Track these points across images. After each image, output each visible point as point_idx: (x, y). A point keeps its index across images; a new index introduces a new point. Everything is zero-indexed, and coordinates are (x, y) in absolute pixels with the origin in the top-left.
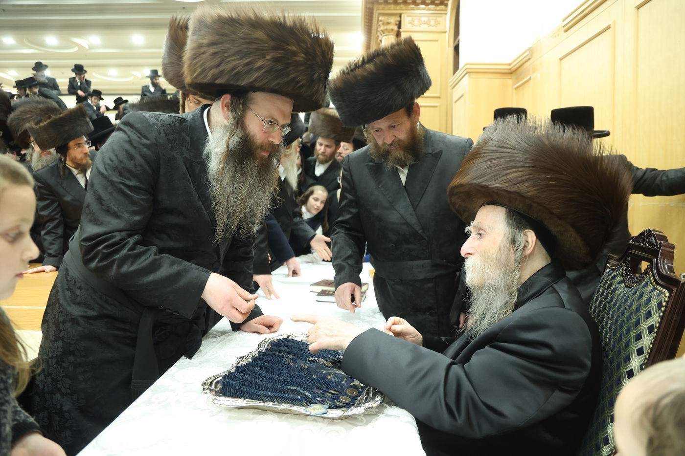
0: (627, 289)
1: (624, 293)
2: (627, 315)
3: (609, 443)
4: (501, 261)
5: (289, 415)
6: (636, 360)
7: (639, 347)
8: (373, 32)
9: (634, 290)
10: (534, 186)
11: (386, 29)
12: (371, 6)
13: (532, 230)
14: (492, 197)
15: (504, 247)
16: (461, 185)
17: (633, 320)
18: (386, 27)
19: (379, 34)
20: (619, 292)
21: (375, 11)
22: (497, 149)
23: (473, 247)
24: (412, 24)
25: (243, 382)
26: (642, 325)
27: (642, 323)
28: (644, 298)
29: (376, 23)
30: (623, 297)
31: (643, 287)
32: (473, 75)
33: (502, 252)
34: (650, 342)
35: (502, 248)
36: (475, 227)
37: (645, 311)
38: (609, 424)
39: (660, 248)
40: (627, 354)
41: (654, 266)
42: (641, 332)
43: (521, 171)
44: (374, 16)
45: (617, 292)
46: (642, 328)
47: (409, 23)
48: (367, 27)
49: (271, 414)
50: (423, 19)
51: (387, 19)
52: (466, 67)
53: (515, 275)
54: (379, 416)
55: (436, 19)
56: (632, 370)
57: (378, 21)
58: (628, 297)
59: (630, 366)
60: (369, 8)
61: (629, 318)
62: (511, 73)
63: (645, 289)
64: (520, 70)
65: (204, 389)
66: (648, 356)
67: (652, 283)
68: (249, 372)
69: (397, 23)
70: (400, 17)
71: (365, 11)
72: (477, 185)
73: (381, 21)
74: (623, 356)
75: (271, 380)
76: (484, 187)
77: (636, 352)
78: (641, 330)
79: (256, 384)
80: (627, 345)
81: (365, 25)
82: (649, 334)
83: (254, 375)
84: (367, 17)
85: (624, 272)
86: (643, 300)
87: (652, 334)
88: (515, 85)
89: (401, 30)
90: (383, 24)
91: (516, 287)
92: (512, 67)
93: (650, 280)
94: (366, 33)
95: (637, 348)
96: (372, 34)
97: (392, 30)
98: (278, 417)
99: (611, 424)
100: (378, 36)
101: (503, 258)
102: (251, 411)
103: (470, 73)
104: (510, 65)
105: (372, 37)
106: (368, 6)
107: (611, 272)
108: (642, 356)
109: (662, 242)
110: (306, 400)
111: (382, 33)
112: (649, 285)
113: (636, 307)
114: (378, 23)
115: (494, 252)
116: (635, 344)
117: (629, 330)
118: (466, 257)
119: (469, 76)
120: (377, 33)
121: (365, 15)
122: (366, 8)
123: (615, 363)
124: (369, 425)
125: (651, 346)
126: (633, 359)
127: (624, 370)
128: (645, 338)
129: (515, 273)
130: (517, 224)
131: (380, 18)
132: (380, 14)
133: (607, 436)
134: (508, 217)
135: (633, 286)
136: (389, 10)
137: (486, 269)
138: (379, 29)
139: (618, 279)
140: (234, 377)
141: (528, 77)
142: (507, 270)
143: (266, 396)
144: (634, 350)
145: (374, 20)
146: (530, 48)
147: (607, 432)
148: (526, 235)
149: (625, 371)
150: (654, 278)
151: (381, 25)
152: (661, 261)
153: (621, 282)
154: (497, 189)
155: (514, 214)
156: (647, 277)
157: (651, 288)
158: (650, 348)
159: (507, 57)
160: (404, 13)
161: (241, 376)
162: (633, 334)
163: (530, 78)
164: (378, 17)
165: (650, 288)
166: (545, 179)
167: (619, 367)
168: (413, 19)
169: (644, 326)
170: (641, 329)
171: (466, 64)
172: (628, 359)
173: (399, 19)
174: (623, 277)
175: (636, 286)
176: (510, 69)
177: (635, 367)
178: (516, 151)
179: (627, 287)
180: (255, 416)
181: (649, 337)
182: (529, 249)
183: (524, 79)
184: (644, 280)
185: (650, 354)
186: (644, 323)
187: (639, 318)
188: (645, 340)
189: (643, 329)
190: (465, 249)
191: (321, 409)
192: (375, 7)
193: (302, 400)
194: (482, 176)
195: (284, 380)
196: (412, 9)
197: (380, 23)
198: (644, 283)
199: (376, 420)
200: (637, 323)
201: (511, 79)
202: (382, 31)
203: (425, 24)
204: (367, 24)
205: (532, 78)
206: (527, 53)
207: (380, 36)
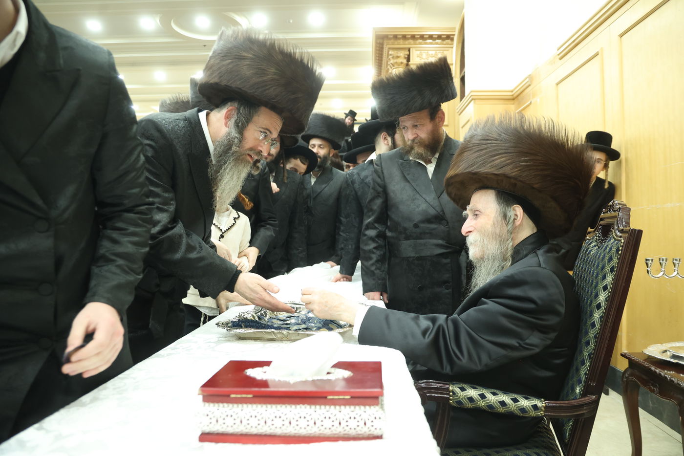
4: (496, 234)
8: (383, 65)
10: (516, 168)
11: (396, 63)
12: (381, 41)
13: (518, 204)
14: (482, 182)
15: (497, 222)
16: (456, 175)
18: (395, 61)
19: (389, 67)
21: (385, 46)
22: (482, 141)
23: (471, 226)
24: (420, 58)
29: (386, 56)
32: (478, 102)
33: (496, 226)
35: (496, 223)
36: (471, 210)
43: (505, 157)
44: (385, 51)
47: (418, 57)
48: (377, 61)
50: (430, 52)
51: (397, 53)
52: (472, 94)
53: (509, 244)
55: (443, 52)
57: (388, 55)
60: (380, 43)
62: (513, 99)
64: (521, 95)
69: (406, 56)
70: (409, 51)
71: (376, 46)
72: (469, 173)
73: (391, 55)
76: (475, 174)
81: (376, 59)
84: (378, 52)
88: (518, 109)
89: (409, 63)
90: (393, 58)
91: (510, 253)
92: (514, 94)
94: (377, 66)
96: (383, 68)
97: (402, 63)
100: (388, 69)
101: (498, 231)
103: (475, 99)
104: (512, 91)
105: (383, 71)
106: (378, 42)
111: (392, 66)
114: (388, 57)
115: (489, 227)
118: (467, 235)
119: (475, 103)
120: (387, 67)
121: (376, 50)
122: (376, 43)
127: (594, 304)
129: (509, 242)
130: (506, 201)
131: (390, 53)
132: (389, 48)
134: (497, 198)
136: (398, 44)
137: (485, 241)
138: (389, 63)
139: (593, 244)
141: (529, 102)
142: (502, 241)
145: (384, 55)
146: (530, 75)
148: (514, 210)
151: (391, 59)
153: (595, 246)
154: (487, 174)
155: (502, 195)
159: (509, 84)
160: (412, 48)
163: (531, 103)
164: (388, 52)
166: (525, 161)
168: (421, 52)
171: (471, 92)
173: (408, 53)
176: (512, 95)
178: (498, 142)
182: (518, 221)
183: (525, 104)
190: (464, 229)
192: (385, 42)
194: (472, 165)
196: (420, 44)
197: (390, 57)
201: (513, 104)
202: (392, 64)
203: (432, 57)
204: (378, 58)
205: (532, 102)
206: (527, 80)
207: (390, 69)
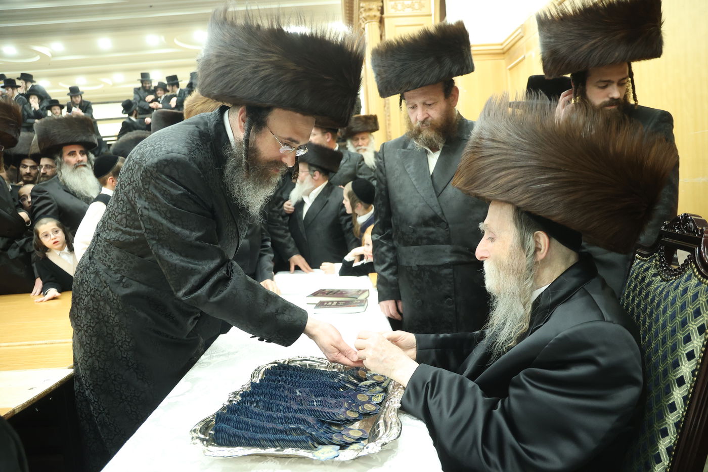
0: (664, 283)
1: (662, 287)
2: (670, 313)
3: (661, 461)
4: (513, 267)
5: (293, 460)
6: (687, 365)
7: (689, 351)
8: (354, 19)
9: (674, 284)
11: (369, 16)
15: (515, 253)
17: (679, 319)
18: (368, 14)
19: (361, 21)
20: (656, 287)
23: (487, 251)
24: (396, 8)
25: (238, 424)
26: (690, 325)
27: (690, 323)
28: (689, 293)
30: (661, 292)
31: (686, 281)
33: (513, 258)
34: (701, 345)
37: (693, 309)
38: (660, 440)
39: (702, 235)
40: (674, 359)
41: (696, 256)
42: (689, 334)
44: (355, 3)
45: (653, 287)
46: (691, 328)
47: (392, 8)
48: (348, 15)
49: (272, 461)
51: (369, 5)
53: (526, 285)
54: (395, 452)
55: (420, 2)
56: (682, 377)
57: (359, 8)
58: (668, 292)
59: (680, 373)
61: (673, 317)
62: (504, 53)
63: (689, 283)
64: (513, 49)
65: (192, 438)
66: (700, 361)
67: (696, 276)
68: (244, 411)
69: (380, 8)
70: (383, 2)
73: (362, 7)
74: (670, 360)
75: (270, 419)
77: (685, 357)
78: (690, 331)
79: (253, 426)
80: (674, 348)
81: (346, 13)
82: (700, 335)
83: (249, 414)
84: (348, 5)
85: (658, 263)
86: (689, 296)
87: (704, 334)
88: (509, 65)
89: (384, 16)
90: (365, 10)
92: (504, 47)
93: (694, 272)
95: (687, 352)
96: (355, 22)
97: (375, 16)
98: (280, 464)
99: (662, 439)
100: (360, 24)
101: (515, 264)
102: (249, 459)
104: (502, 44)
107: (642, 263)
108: (693, 361)
109: (704, 228)
110: (312, 439)
111: (364, 20)
112: (694, 278)
113: (680, 304)
114: (359, 10)
116: (684, 348)
117: (674, 332)
120: (359, 21)
121: (346, 2)
123: (661, 369)
124: (385, 464)
125: (704, 349)
126: (682, 364)
128: (695, 340)
129: (527, 282)
130: (527, 226)
131: (362, 5)
132: (360, 1)
133: (659, 453)
134: (515, 218)
135: (672, 280)
138: (361, 17)
139: (652, 271)
140: (226, 420)
141: (522, 57)
143: (266, 440)
144: (683, 354)
145: (355, 8)
146: (522, 25)
147: (658, 448)
148: (536, 237)
149: (674, 378)
150: (699, 270)
151: (363, 12)
152: (704, 250)
153: (655, 275)
156: (688, 269)
157: (696, 282)
158: (702, 352)
161: (234, 417)
162: (680, 336)
163: (524, 57)
164: (359, 4)
165: (694, 281)
167: (665, 373)
168: (395, 3)
169: (693, 326)
170: (689, 329)
172: (676, 365)
173: (381, 4)
174: (657, 269)
175: (676, 279)
176: (502, 49)
177: (685, 373)
179: (663, 280)
180: (253, 464)
181: (701, 339)
182: (543, 253)
183: (517, 59)
184: (686, 272)
185: (703, 358)
186: (693, 323)
187: (686, 318)
188: (695, 342)
189: (692, 330)
190: (479, 253)
191: (331, 452)
193: (308, 441)
195: (285, 417)
197: (362, 10)
198: (686, 276)
199: (393, 457)
200: (684, 323)
201: (504, 59)
202: (365, 18)
203: (408, 8)
204: (348, 12)
205: (526, 56)
206: (520, 31)
207: (363, 24)
